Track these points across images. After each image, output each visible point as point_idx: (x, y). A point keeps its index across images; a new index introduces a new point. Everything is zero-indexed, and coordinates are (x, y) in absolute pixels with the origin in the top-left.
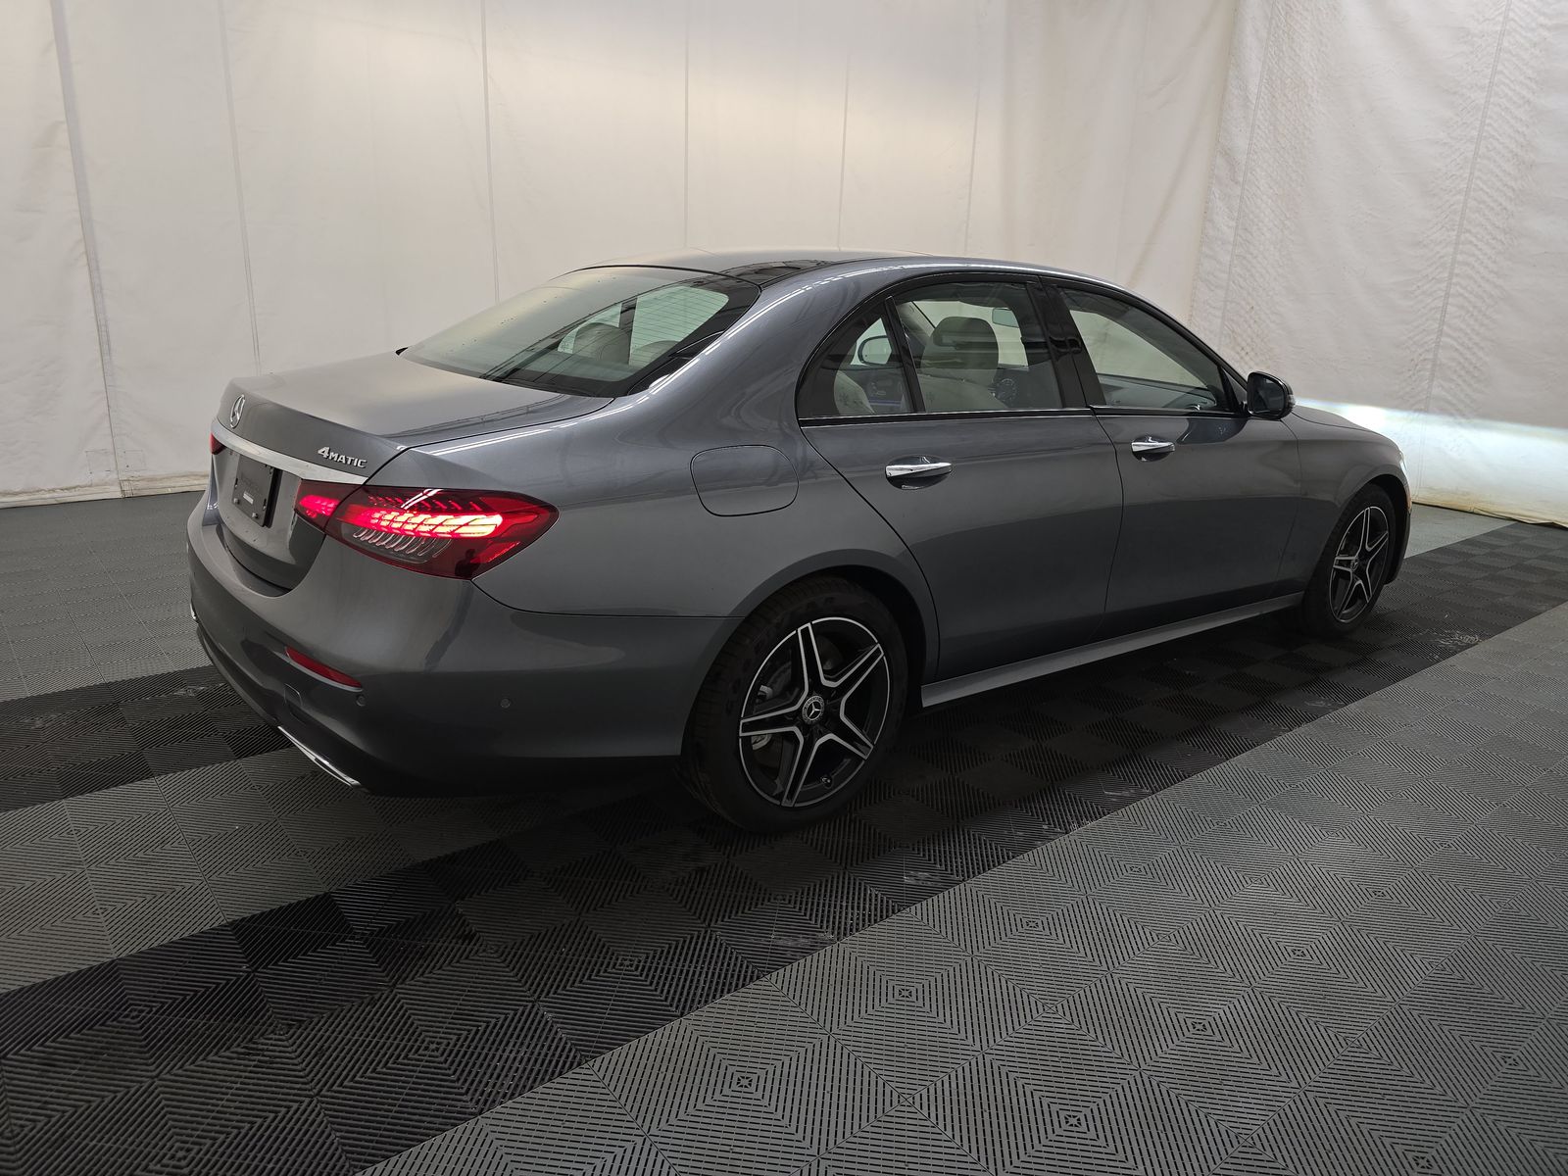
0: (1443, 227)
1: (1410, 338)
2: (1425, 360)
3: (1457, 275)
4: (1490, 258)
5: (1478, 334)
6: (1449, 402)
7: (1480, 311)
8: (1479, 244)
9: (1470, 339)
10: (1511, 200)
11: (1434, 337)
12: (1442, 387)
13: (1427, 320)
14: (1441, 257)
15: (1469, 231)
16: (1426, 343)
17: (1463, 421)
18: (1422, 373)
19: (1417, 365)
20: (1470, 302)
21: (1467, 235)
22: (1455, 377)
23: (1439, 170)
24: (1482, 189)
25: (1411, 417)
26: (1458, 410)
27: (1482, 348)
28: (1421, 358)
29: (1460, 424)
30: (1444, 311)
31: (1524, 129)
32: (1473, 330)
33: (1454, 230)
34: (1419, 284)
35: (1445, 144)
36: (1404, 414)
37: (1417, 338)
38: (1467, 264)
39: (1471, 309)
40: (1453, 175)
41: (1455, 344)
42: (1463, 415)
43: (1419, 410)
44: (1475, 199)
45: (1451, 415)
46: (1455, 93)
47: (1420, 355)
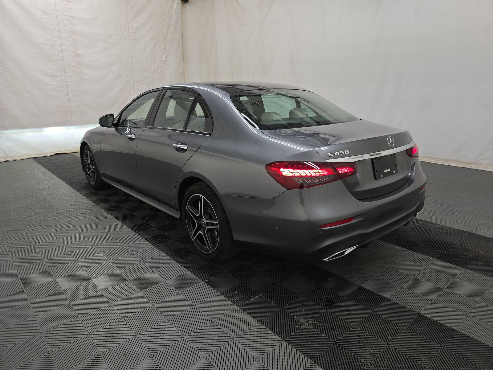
0: (59, 71)
1: (61, 104)
2: (67, 110)
3: (69, 85)
4: (76, 80)
5: (80, 102)
6: (78, 122)
7: (78, 95)
8: (72, 76)
9: (78, 103)
10: (76, 64)
11: (68, 103)
12: (75, 118)
13: (64, 99)
14: (62, 80)
15: (68, 72)
16: (66, 105)
17: (83, 126)
18: (68, 114)
19: (66, 112)
20: (75, 93)
21: (68, 74)
22: (77, 114)
23: (52, 53)
24: (67, 60)
25: (68, 128)
26: (81, 123)
27: (82, 105)
28: (66, 110)
29: (82, 127)
30: (68, 96)
31: (73, 44)
32: (78, 101)
33: (63, 72)
34: (59, 88)
35: (51, 46)
36: (66, 127)
37: (63, 104)
38: (70, 82)
39: (76, 95)
40: (57, 56)
41: (74, 105)
42: (82, 125)
43: (70, 125)
44: (66, 63)
45: (79, 125)
46: (49, 30)
47: (66, 109)
